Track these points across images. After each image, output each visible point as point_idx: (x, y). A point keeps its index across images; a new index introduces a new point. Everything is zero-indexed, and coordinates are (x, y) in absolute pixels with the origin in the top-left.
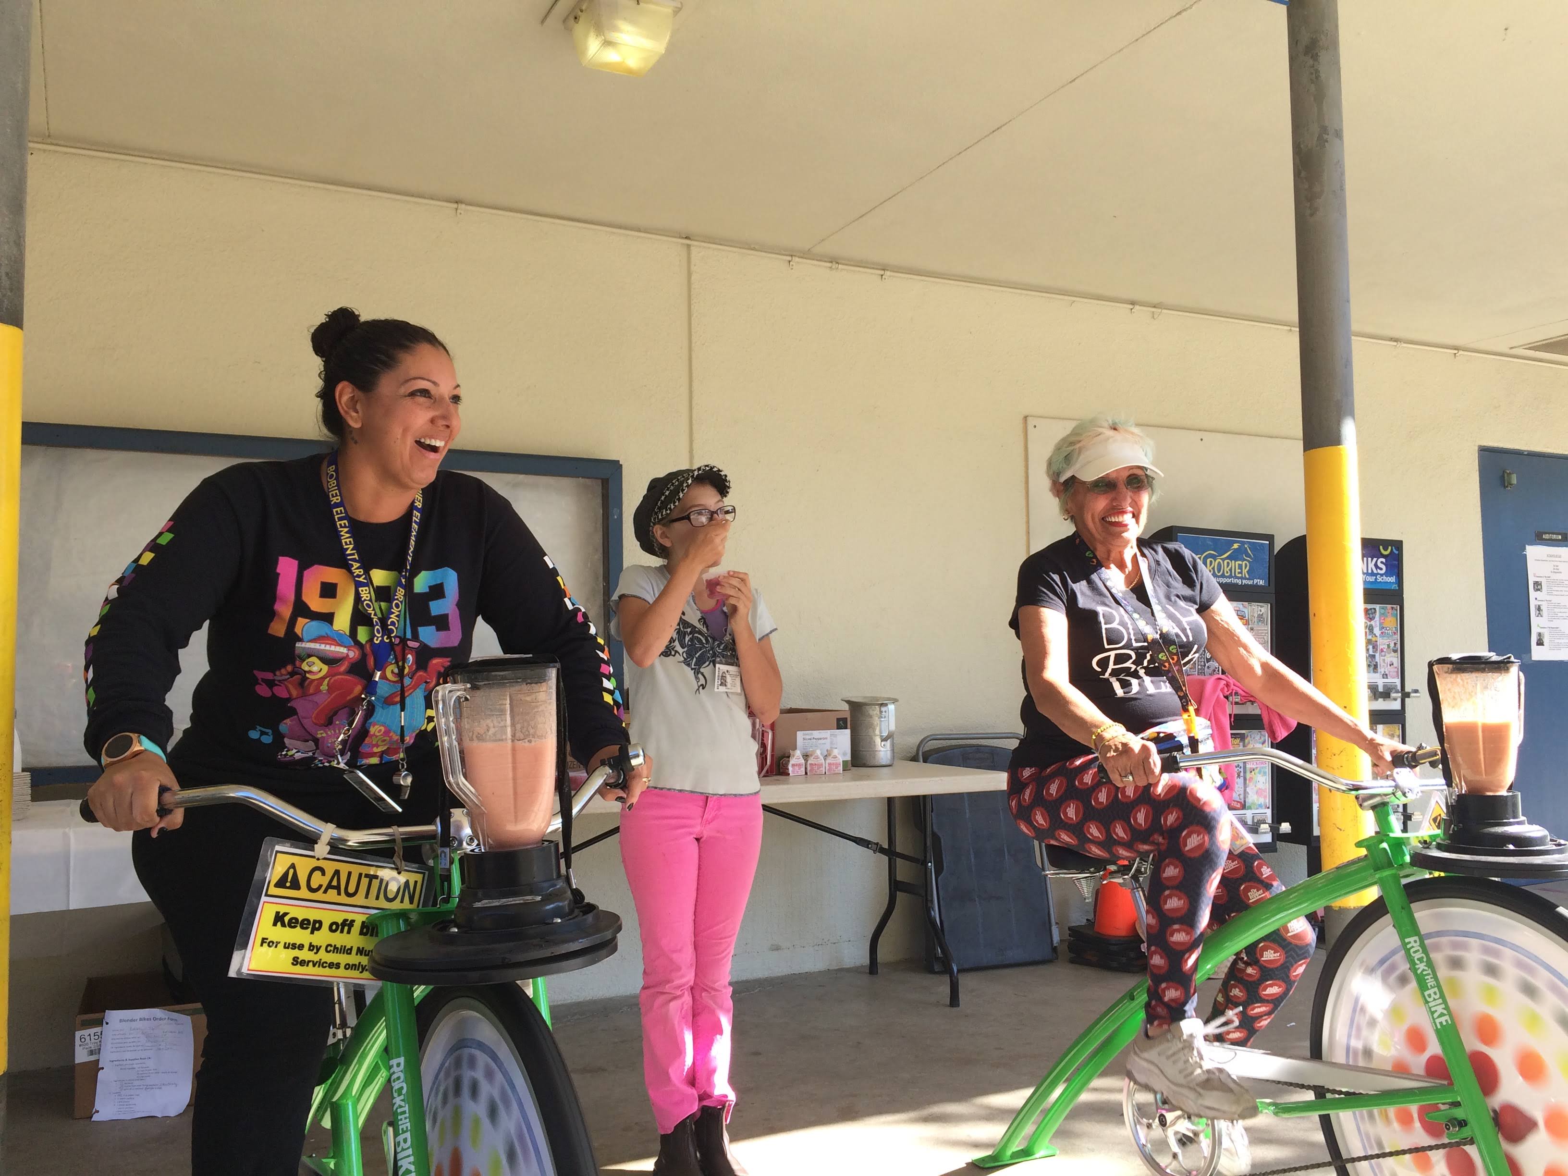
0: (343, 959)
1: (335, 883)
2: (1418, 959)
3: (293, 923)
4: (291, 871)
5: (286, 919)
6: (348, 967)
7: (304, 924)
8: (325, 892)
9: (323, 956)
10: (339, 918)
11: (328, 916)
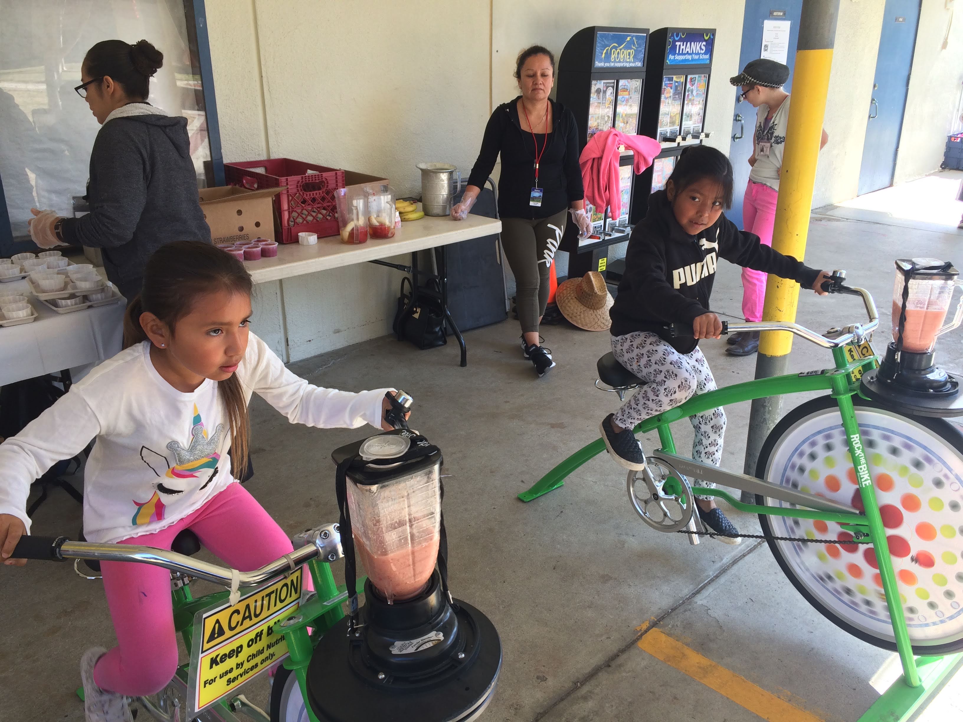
0: (258, 660)
1: (247, 614)
2: (857, 448)
3: (224, 658)
4: (217, 625)
5: (218, 659)
6: (263, 661)
7: (230, 655)
8: (242, 624)
9: (247, 666)
10: (252, 635)
11: (244, 640)
